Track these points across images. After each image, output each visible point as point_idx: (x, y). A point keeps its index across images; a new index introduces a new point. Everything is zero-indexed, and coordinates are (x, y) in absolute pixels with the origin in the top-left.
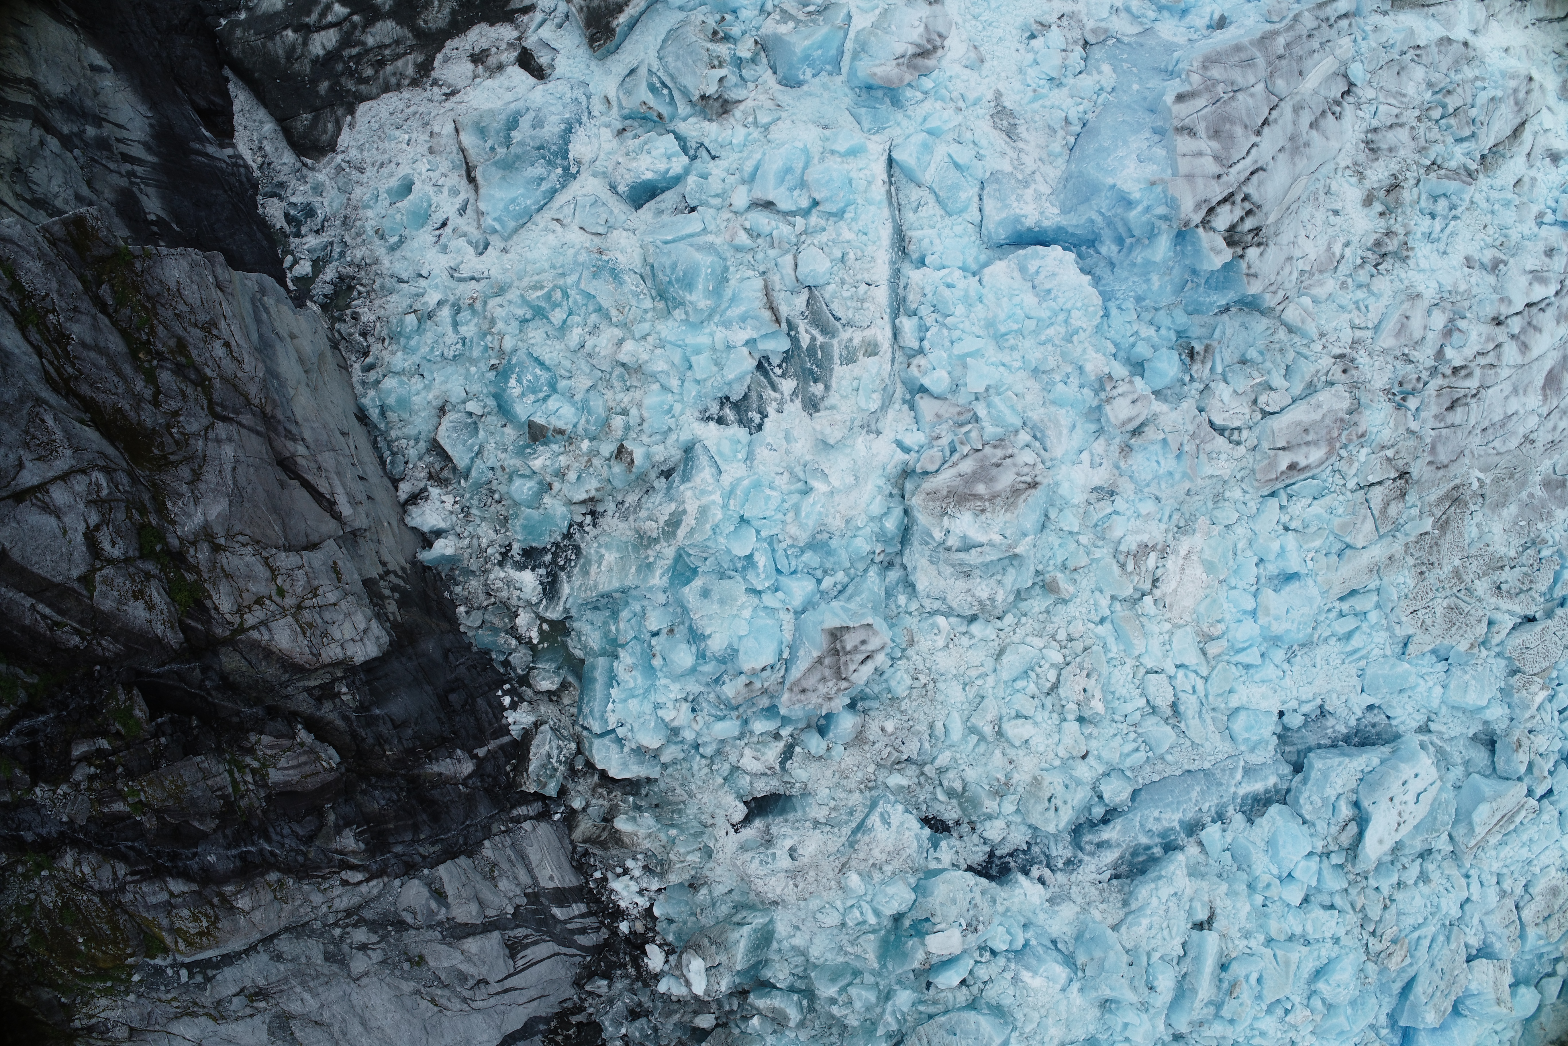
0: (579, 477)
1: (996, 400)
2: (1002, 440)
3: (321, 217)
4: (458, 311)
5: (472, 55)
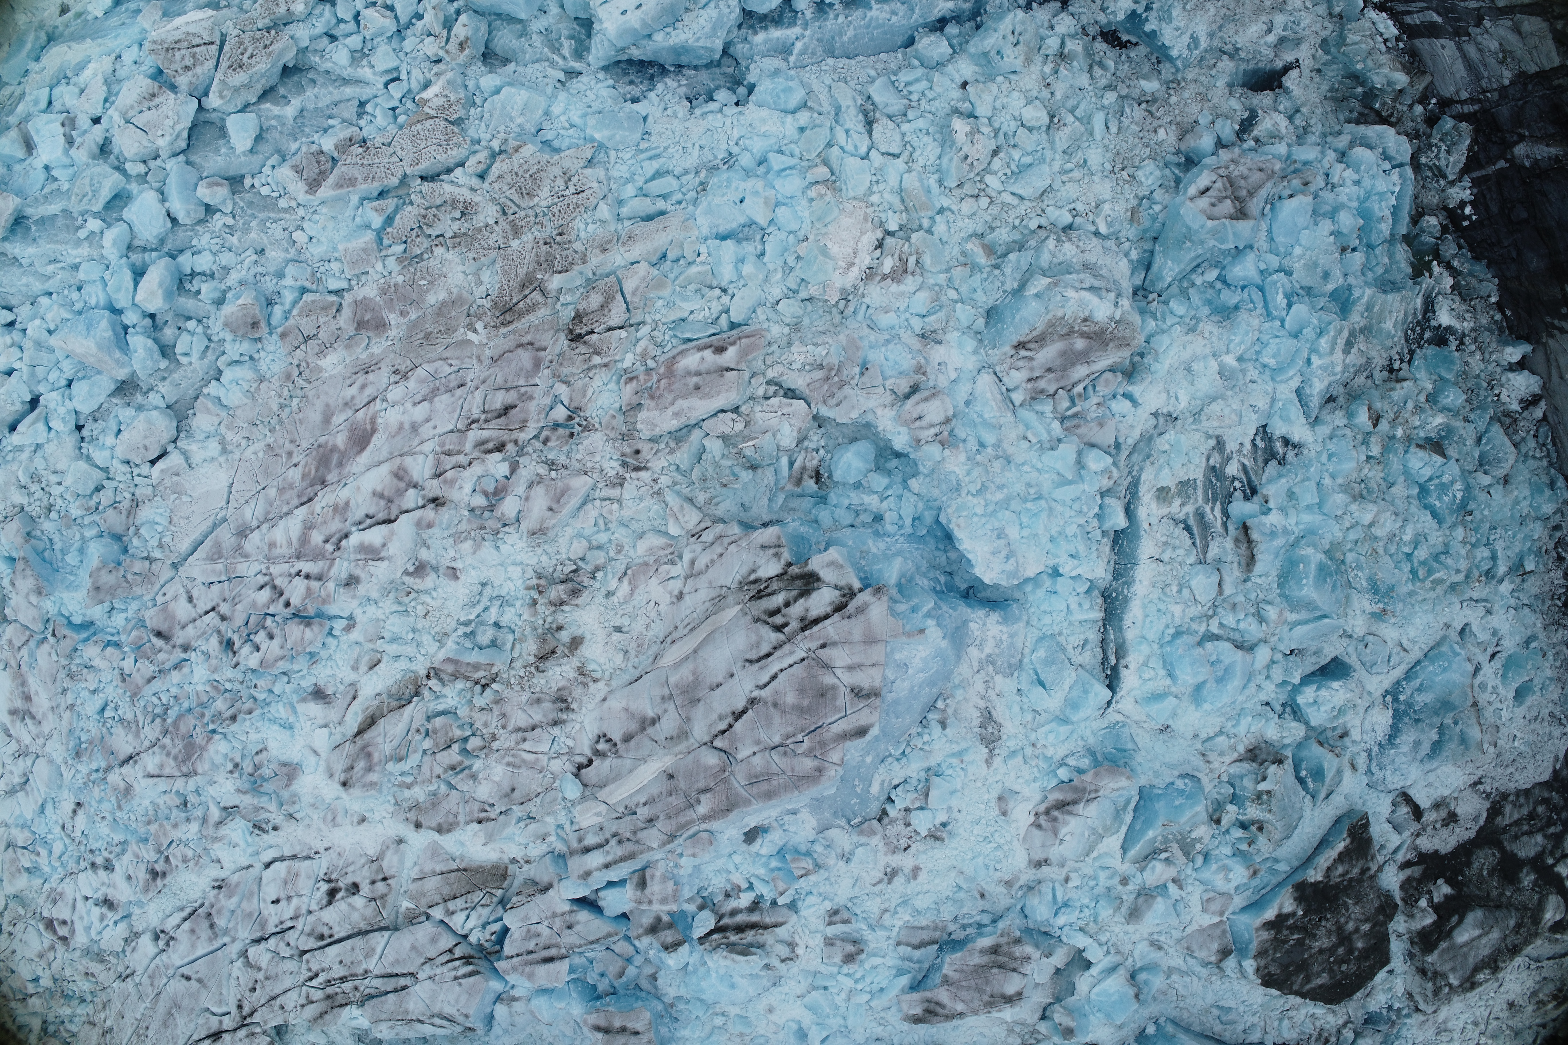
0: (1405, 404)
1: (1044, 437)
4: (1490, 571)
5: (1456, 821)
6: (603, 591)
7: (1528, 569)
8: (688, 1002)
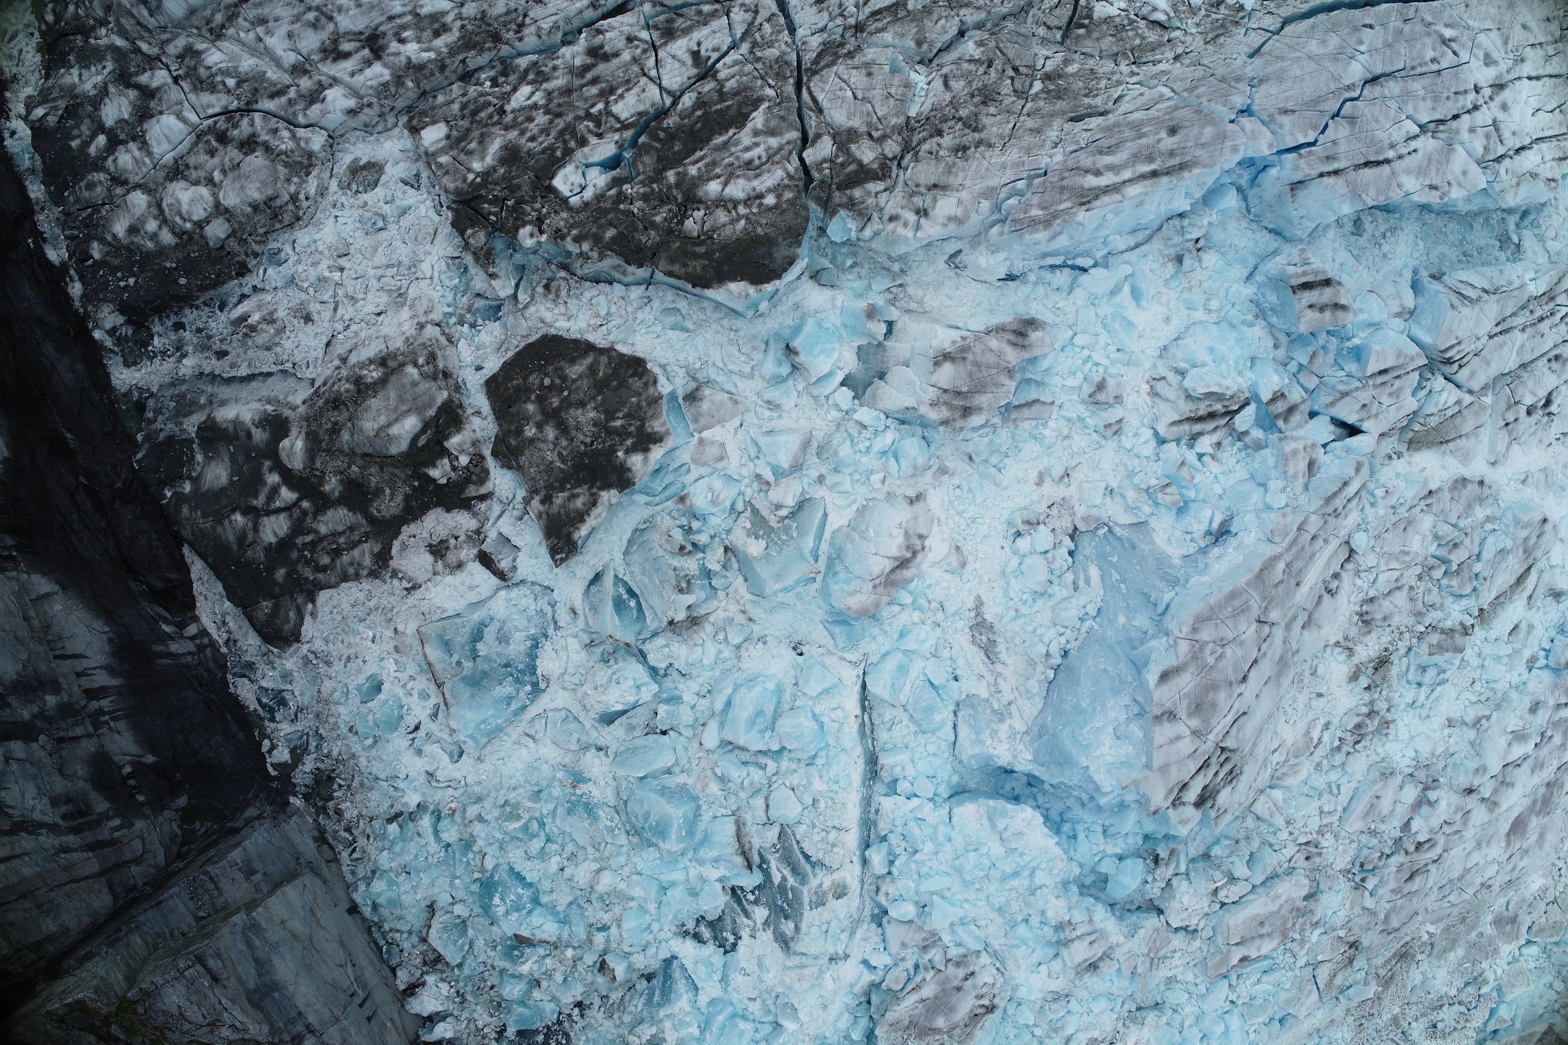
0: (565, 980)
1: (960, 930)
2: (965, 956)
3: (293, 709)
4: (439, 819)
5: (430, 546)
6: (1332, 727)
7: (395, 825)
8: (1244, 322)
